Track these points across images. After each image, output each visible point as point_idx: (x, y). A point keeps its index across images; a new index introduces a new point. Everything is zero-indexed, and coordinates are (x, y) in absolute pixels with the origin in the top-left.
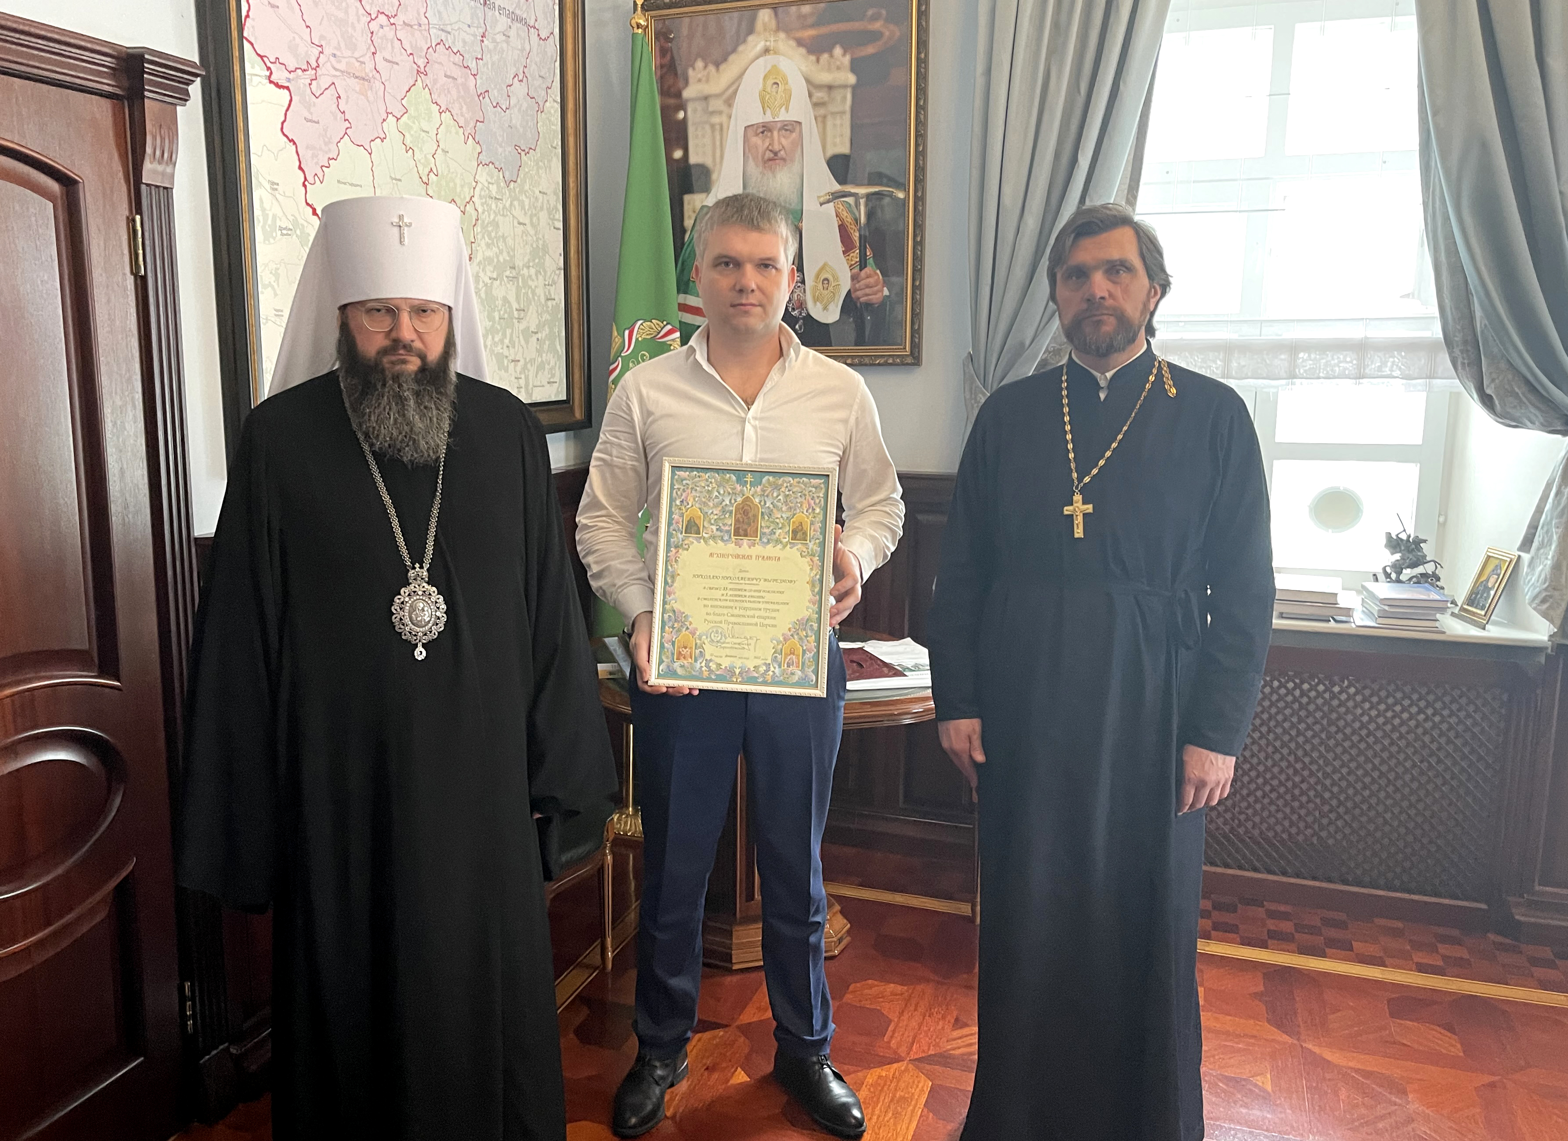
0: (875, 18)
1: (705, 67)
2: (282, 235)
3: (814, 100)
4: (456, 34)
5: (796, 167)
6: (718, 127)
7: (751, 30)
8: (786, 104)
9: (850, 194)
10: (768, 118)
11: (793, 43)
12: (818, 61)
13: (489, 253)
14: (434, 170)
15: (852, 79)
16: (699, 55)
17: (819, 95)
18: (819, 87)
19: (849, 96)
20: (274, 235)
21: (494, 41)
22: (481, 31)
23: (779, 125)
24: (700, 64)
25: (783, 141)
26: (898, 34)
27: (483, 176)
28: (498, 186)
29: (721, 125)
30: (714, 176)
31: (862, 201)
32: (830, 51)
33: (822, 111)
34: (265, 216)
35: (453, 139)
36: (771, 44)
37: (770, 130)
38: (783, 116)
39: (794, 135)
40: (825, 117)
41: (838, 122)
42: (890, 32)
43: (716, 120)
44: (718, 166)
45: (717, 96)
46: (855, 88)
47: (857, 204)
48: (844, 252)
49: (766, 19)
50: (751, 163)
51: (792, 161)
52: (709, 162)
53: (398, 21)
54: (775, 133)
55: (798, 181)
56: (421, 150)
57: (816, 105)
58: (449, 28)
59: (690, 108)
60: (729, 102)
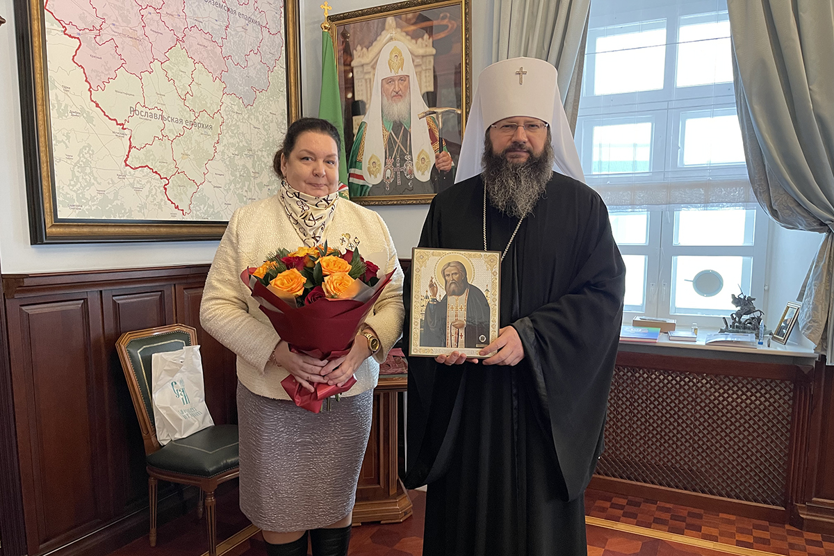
0: (443, 18)
1: (362, 49)
2: (72, 115)
3: (415, 64)
4: (207, 23)
5: (407, 99)
6: (368, 81)
7: (383, 29)
8: (401, 66)
9: (435, 113)
10: (393, 74)
11: (404, 34)
12: (416, 43)
13: (231, 141)
14: (190, 93)
15: (434, 51)
16: (359, 43)
17: (418, 61)
18: (417, 56)
19: (432, 61)
20: (66, 115)
21: (235, 30)
22: (226, 24)
23: (399, 78)
24: (359, 48)
25: (401, 86)
26: (455, 26)
27: (227, 99)
28: (239, 106)
29: (370, 79)
30: (367, 106)
31: (440, 116)
32: (422, 37)
33: (419, 69)
34: (60, 105)
35: (205, 79)
36: (394, 35)
37: (394, 81)
38: (401, 73)
39: (406, 82)
40: (420, 72)
41: (427, 74)
42: (452, 25)
43: (367, 76)
44: (369, 101)
45: (367, 64)
46: (435, 56)
47: (438, 118)
48: (432, 144)
49: (391, 21)
50: (385, 98)
51: (405, 96)
52: (365, 100)
53: (163, 11)
54: (397, 82)
55: (408, 107)
56: (180, 81)
57: (416, 66)
58: (201, 20)
59: (355, 71)
60: (374, 68)
